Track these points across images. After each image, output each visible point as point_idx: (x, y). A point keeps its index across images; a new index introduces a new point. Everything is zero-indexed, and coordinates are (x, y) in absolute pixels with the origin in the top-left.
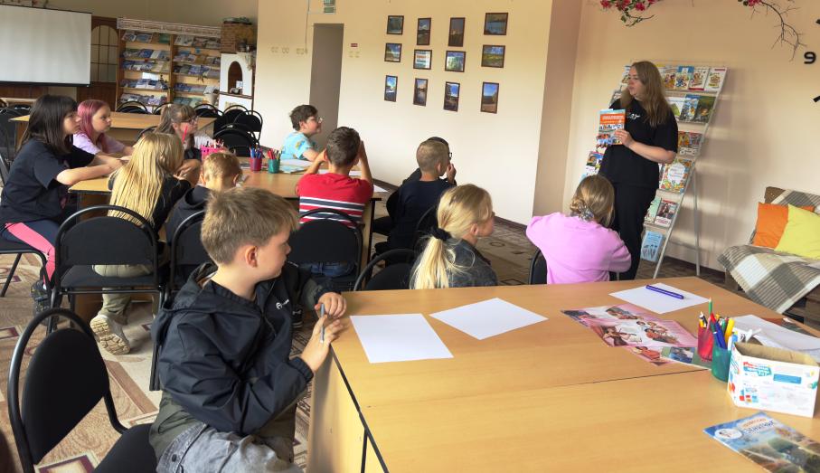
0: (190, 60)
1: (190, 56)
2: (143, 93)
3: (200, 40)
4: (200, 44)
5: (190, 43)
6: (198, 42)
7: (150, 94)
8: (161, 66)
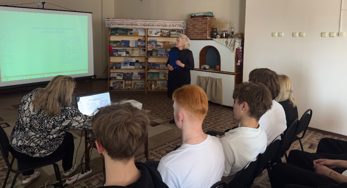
0: (159, 46)
1: (158, 44)
2: (125, 72)
3: (165, 31)
4: (165, 35)
5: (159, 34)
6: (164, 33)
7: (130, 72)
8: (138, 52)
